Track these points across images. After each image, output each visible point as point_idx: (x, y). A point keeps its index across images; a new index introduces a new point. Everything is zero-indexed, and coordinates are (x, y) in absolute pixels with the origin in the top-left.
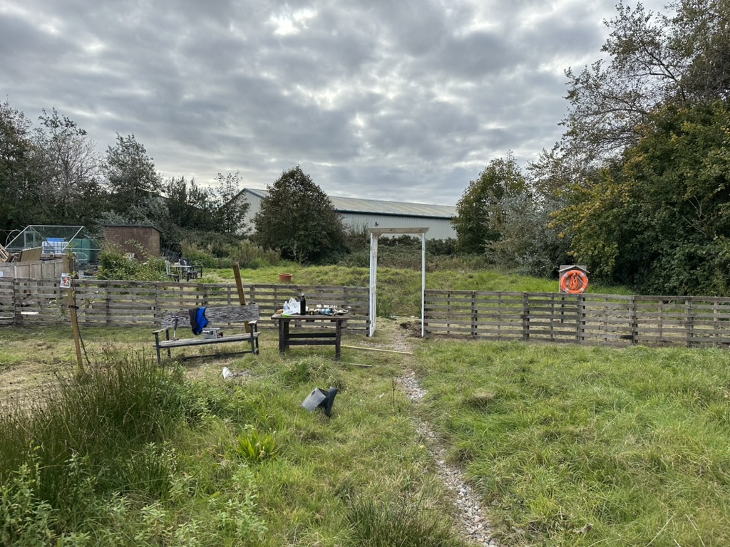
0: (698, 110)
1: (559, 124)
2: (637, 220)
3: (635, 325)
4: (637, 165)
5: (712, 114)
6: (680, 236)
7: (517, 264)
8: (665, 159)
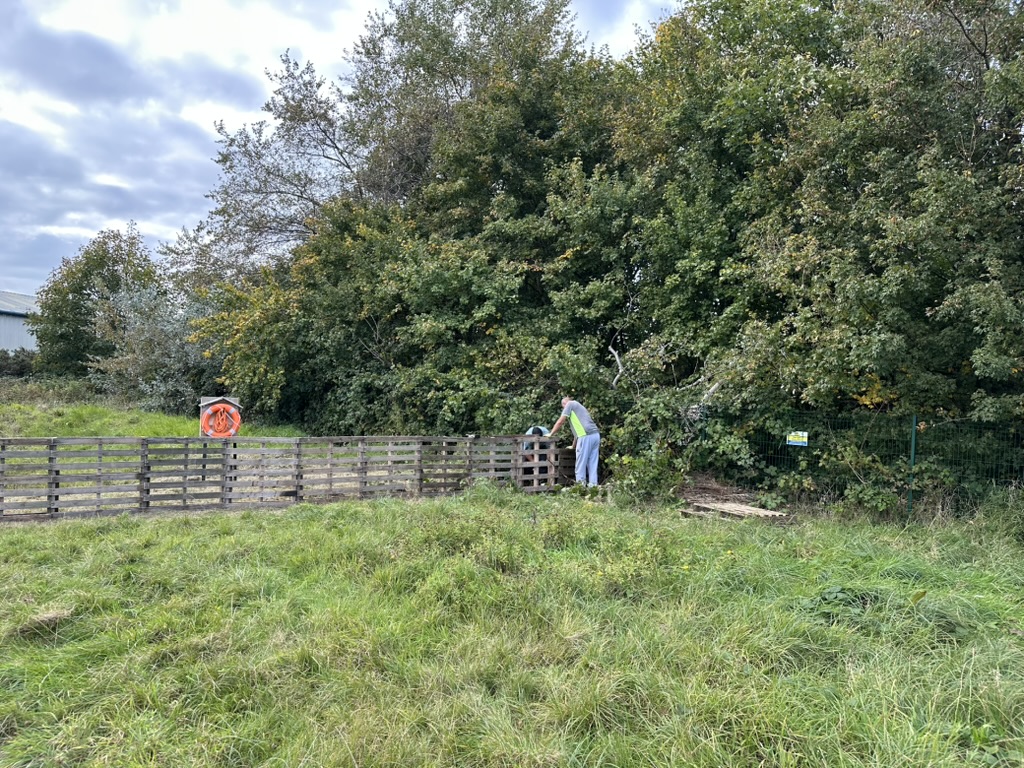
0: (375, 214)
1: (207, 196)
2: (307, 340)
3: (300, 476)
4: (307, 269)
5: (389, 221)
6: (357, 363)
7: (142, 394)
8: (340, 266)
